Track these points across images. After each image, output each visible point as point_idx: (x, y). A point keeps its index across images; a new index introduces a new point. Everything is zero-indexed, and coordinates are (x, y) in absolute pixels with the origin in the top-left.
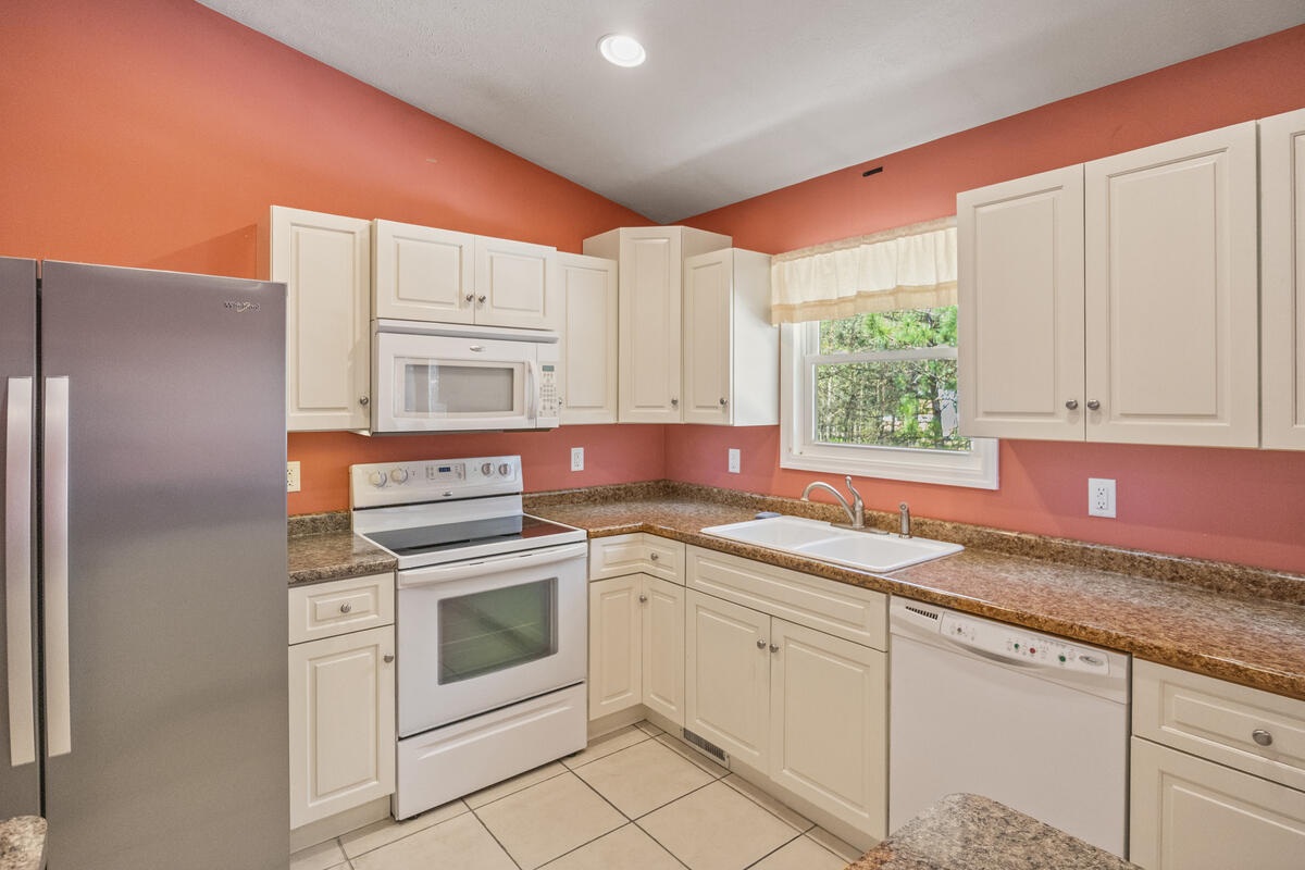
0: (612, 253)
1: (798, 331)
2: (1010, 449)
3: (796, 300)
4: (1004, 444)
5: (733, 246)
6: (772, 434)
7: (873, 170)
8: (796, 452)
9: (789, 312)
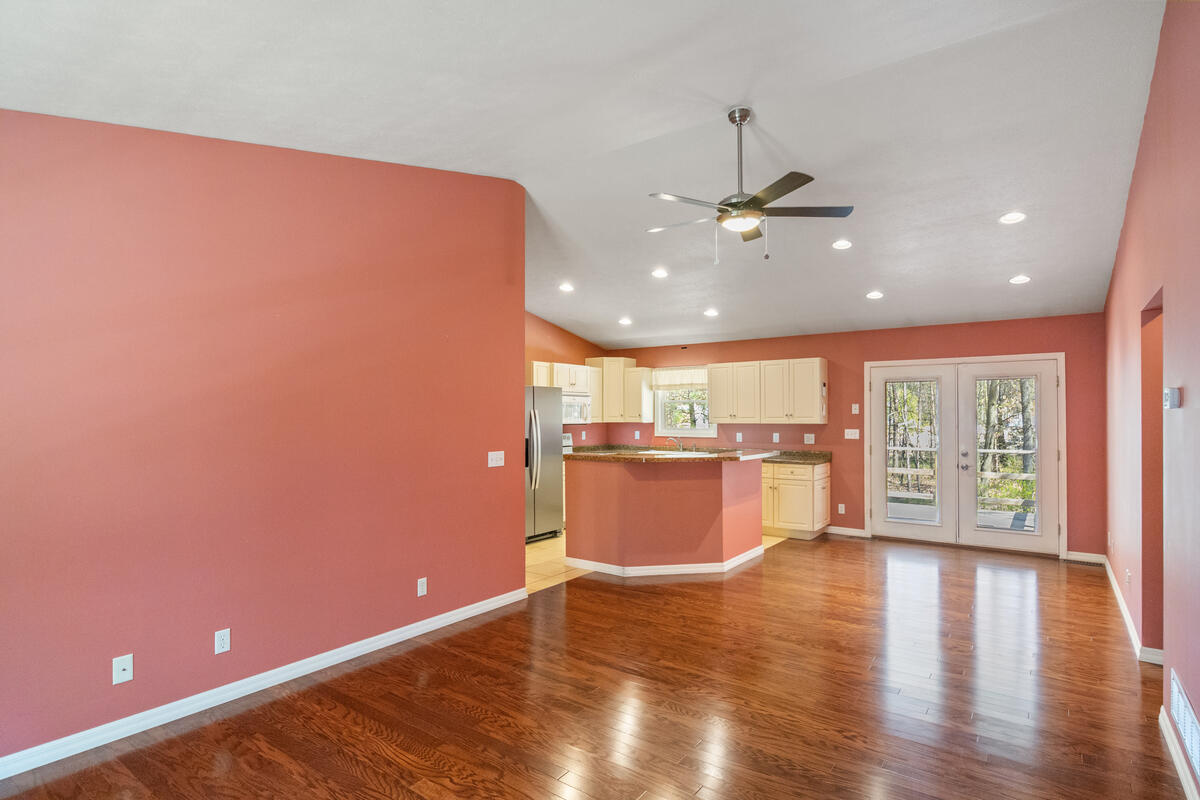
0: (601, 366)
1: (660, 393)
2: (721, 426)
3: (661, 383)
4: (719, 425)
5: (637, 366)
6: (652, 425)
7: (684, 347)
8: (659, 431)
9: (658, 387)
